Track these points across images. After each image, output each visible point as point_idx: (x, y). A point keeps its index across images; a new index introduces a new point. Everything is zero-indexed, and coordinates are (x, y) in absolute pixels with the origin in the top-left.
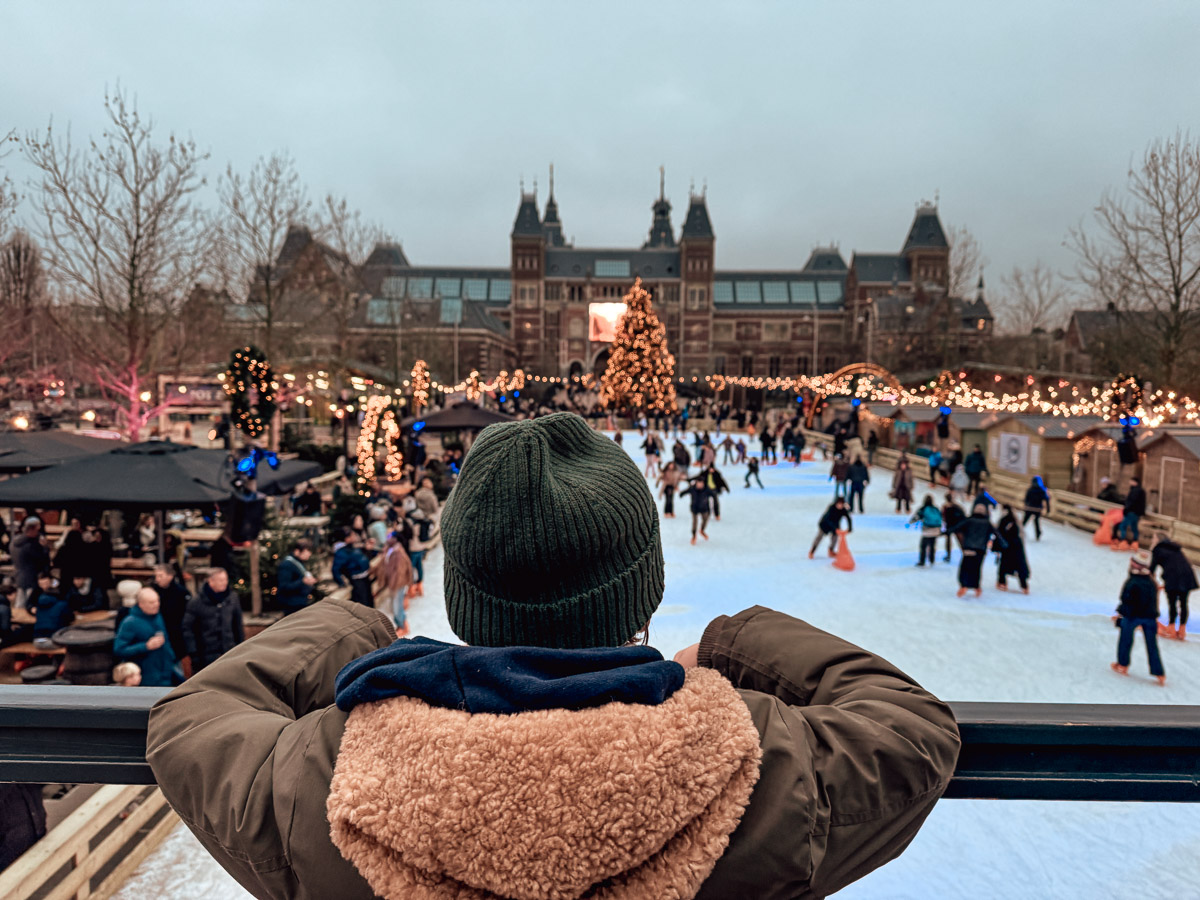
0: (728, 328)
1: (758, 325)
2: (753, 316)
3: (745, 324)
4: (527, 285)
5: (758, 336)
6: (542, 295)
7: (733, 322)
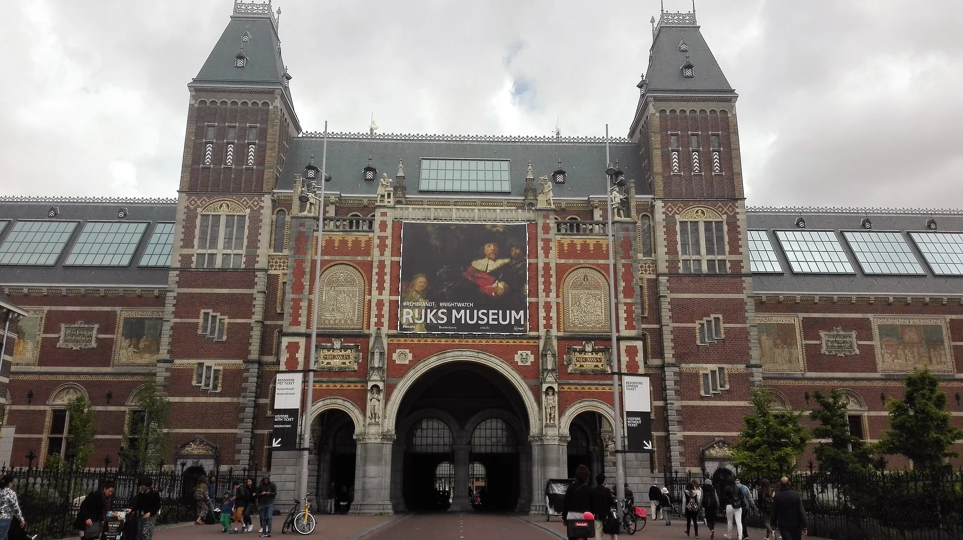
0: (784, 335)
1: (863, 328)
2: (847, 305)
3: (828, 325)
4: (223, 208)
5: (867, 360)
6: (265, 236)
7: (795, 320)
